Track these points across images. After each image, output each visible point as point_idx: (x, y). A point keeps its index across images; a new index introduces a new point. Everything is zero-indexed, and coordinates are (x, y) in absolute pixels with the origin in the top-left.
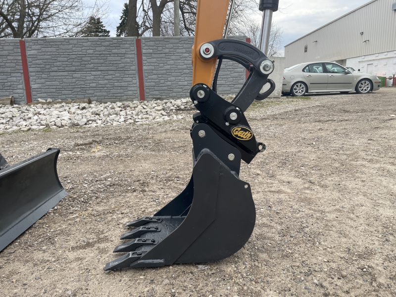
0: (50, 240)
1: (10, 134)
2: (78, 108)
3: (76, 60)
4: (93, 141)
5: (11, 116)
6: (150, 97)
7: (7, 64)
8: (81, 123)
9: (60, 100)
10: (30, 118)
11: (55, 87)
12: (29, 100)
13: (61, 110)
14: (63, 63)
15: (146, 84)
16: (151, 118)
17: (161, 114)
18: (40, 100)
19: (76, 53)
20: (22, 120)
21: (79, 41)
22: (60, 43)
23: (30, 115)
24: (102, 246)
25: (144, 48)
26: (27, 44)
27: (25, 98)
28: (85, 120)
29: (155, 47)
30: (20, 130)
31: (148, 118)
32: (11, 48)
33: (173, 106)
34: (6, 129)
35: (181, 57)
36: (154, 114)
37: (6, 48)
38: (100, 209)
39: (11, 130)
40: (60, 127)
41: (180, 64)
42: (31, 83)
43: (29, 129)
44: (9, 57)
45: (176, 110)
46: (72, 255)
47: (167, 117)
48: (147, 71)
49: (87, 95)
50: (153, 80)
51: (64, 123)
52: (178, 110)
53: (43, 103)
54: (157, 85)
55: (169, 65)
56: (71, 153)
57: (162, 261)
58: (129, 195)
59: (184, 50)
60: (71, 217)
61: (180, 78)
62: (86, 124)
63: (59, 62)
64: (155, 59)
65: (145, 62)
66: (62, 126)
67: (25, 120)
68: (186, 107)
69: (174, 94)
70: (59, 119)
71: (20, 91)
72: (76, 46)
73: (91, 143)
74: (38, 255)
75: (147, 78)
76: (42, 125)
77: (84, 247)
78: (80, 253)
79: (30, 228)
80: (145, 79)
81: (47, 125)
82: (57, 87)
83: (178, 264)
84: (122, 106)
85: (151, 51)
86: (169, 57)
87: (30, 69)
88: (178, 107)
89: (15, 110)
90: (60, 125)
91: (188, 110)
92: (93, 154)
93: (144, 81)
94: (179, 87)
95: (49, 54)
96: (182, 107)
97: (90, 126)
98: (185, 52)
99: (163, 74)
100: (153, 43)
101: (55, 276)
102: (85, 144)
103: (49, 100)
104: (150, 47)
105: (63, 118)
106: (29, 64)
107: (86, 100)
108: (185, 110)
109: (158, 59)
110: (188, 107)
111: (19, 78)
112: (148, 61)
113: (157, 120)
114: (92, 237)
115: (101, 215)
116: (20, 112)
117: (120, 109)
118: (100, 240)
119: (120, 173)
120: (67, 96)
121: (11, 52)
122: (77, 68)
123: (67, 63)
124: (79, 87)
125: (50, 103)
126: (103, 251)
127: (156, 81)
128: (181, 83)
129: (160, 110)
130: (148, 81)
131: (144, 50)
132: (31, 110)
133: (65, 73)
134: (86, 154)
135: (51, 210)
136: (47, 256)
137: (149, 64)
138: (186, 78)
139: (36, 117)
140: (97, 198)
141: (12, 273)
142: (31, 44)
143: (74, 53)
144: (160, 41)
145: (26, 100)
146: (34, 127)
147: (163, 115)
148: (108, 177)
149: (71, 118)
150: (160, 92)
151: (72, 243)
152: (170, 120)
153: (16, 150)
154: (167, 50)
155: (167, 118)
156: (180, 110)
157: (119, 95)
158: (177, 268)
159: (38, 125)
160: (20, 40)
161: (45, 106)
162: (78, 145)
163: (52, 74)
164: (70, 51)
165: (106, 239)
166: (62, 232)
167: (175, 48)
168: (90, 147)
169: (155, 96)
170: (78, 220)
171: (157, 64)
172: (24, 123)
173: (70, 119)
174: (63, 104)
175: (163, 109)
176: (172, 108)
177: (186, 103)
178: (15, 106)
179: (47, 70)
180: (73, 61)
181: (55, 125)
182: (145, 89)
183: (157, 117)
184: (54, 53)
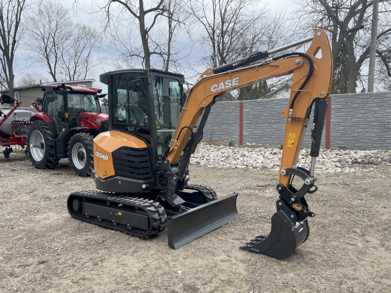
0: (226, 234)
1: (225, 170)
2: (271, 153)
3: (276, 115)
4: (269, 184)
5: (227, 156)
6: (335, 145)
7: (230, 118)
8: (269, 167)
9: (261, 145)
10: (238, 159)
11: (258, 134)
12: (241, 143)
13: (259, 154)
14: (267, 117)
15: (332, 134)
16: (324, 168)
17: (336, 165)
18: (248, 143)
19: (277, 110)
20: (233, 159)
21: (280, 101)
22: (266, 103)
23: (239, 156)
24: (243, 241)
25: (334, 104)
26: (244, 105)
27: (238, 141)
28: (272, 165)
29: (344, 103)
30: (230, 168)
31: (321, 168)
32: (234, 107)
33: (351, 158)
34: (223, 165)
35: (371, 111)
36: (328, 165)
37: (231, 107)
38: (250, 227)
39: (226, 166)
40: (254, 168)
41: (369, 117)
42: (244, 131)
43: (236, 167)
44: (232, 114)
45: (352, 162)
46: (231, 241)
47: (340, 168)
48: (335, 124)
49: (281, 142)
50: (339, 131)
51: (258, 165)
52: (355, 162)
53: (249, 147)
54: (343, 136)
55: (356, 118)
56: (252, 191)
57: (258, 251)
58: (266, 224)
59: (374, 105)
60: (237, 227)
61: (368, 130)
62: (272, 168)
63: (264, 116)
64: (343, 113)
65: (334, 115)
66: (256, 167)
67: (235, 160)
68: (364, 161)
69: (360, 144)
70: (255, 162)
71: (236, 137)
72: (277, 104)
73: (267, 186)
74: (220, 237)
75: (334, 129)
76: (244, 165)
77: (236, 240)
78: (234, 241)
79: (220, 227)
80: (331, 130)
81: (247, 166)
82: (260, 135)
83: (265, 255)
84: (305, 155)
85: (340, 106)
86: (358, 111)
87: (244, 122)
88: (356, 160)
89: (230, 151)
90: (255, 167)
91: (365, 163)
92: (265, 195)
93: (331, 132)
94: (366, 138)
95: (257, 111)
96: (360, 160)
97: (274, 170)
98: (375, 106)
99: (350, 126)
100: (343, 99)
101: (223, 245)
102: (263, 186)
103: (254, 144)
104: (339, 103)
105: (258, 161)
106: (244, 118)
107: (279, 146)
108: (362, 163)
109: (346, 113)
110: (366, 160)
111: (236, 128)
112: (337, 115)
113: (329, 171)
114: (241, 237)
115: (249, 230)
116: (233, 153)
117: (303, 157)
118: (243, 239)
119: (270, 211)
120: (266, 141)
121: (234, 110)
122: (276, 121)
123: (269, 117)
124: (276, 135)
125: (253, 147)
126: (242, 243)
127: (343, 132)
128: (369, 134)
129: (335, 162)
130: (334, 132)
131: (333, 106)
132: (241, 152)
133: (267, 125)
134: (261, 194)
135: (230, 222)
136: (223, 238)
137: (337, 118)
138: (374, 130)
139: (242, 159)
140: (251, 222)
141: (211, 240)
142: (247, 104)
143: (275, 110)
144: (350, 97)
145: (239, 143)
146: (239, 166)
147: (337, 167)
148: (262, 212)
149: (264, 162)
150: (346, 142)
151: (233, 237)
152: (342, 172)
153: (225, 183)
154: (356, 105)
155: (339, 170)
156: (357, 162)
157: (307, 142)
158: (264, 256)
159: (241, 165)
160: (240, 102)
161: (250, 149)
162: (258, 186)
163: (258, 125)
164: (272, 108)
165: (246, 240)
166: (231, 232)
167: (364, 103)
168: (266, 188)
169: (340, 145)
170: (239, 229)
171: (345, 117)
172: (234, 162)
173: (262, 163)
174: (262, 148)
175: (339, 161)
176: (349, 160)
177: (365, 156)
178: (231, 147)
179: (255, 123)
180: (274, 116)
181: (252, 166)
182: (331, 138)
183: (330, 168)
184: (261, 111)
